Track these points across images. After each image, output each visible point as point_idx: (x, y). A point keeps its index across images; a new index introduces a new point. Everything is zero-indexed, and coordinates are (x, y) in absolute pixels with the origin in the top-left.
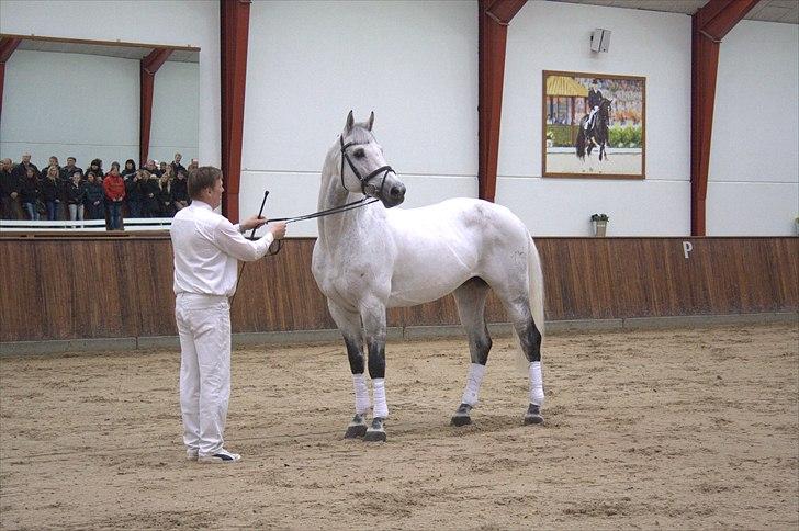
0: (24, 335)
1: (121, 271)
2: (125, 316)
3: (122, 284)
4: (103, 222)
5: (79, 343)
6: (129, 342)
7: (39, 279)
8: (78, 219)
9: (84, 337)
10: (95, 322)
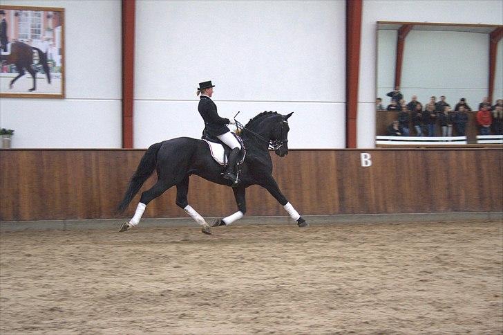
0: (419, 209)
1: (479, 169)
2: (482, 198)
3: (480, 178)
4: (464, 138)
5: (453, 215)
6: (484, 215)
7: (428, 174)
8: (447, 136)
9: (456, 211)
10: (462, 201)
